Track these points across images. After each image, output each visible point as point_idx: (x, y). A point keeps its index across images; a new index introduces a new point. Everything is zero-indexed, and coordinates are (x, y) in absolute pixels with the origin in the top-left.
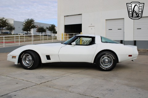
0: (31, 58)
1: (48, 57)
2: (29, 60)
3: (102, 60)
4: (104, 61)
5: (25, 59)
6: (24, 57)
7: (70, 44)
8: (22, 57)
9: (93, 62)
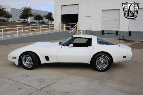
0: (30, 59)
1: (47, 58)
2: (29, 61)
3: (98, 61)
4: (100, 62)
5: (25, 60)
6: (24, 58)
7: (68, 45)
8: (22, 58)
9: (89, 63)
